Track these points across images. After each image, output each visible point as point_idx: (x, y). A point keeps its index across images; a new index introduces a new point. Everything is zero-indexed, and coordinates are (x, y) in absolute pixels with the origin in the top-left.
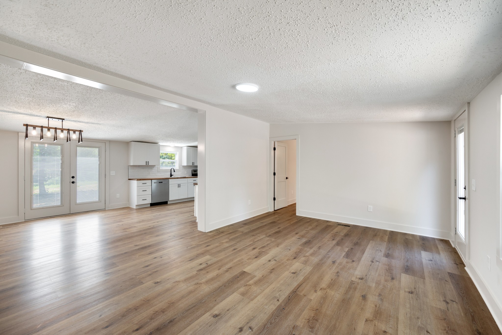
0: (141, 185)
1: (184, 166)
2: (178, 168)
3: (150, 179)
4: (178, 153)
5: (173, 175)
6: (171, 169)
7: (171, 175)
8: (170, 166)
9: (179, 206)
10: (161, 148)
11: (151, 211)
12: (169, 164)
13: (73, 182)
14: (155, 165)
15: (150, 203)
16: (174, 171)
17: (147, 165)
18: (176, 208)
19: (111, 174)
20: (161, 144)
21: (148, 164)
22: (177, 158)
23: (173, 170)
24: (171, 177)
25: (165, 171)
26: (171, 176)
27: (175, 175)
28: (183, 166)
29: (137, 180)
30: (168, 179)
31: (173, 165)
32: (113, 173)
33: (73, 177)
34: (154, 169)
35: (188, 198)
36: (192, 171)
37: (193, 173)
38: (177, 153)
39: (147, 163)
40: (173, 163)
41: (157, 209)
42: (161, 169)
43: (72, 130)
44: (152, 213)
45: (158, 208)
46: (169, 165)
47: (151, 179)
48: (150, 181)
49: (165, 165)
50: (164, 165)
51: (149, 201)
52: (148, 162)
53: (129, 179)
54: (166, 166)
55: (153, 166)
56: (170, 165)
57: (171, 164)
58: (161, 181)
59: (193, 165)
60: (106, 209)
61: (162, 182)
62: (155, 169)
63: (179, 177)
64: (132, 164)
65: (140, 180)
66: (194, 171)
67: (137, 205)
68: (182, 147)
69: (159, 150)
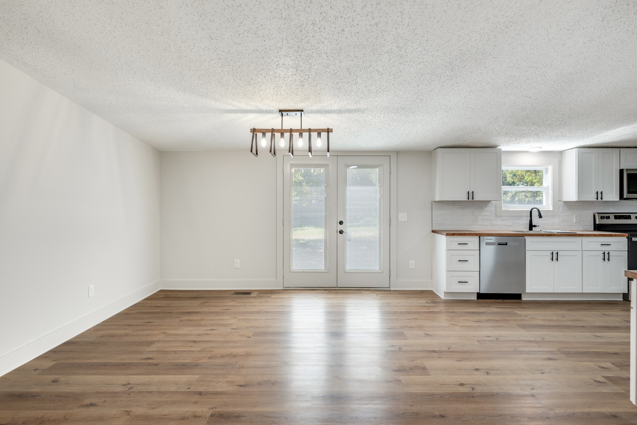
0: (455, 246)
1: (569, 204)
2: (551, 208)
3: (476, 235)
4: (550, 168)
5: (535, 226)
6: (532, 209)
7: (531, 226)
8: (529, 202)
9: (555, 318)
10: (504, 158)
11: (476, 318)
12: (527, 197)
13: (341, 232)
14: (490, 201)
15: (477, 293)
16: (540, 216)
17: (471, 199)
18: (547, 323)
19: (400, 220)
20: (504, 148)
21: (473, 198)
22: (548, 181)
23: (535, 214)
24: (531, 232)
25: (517, 215)
26: (531, 229)
27: (542, 225)
28: (565, 202)
29: (447, 235)
30: (523, 235)
31: (535, 199)
32: (403, 217)
33: (341, 223)
34: (486, 209)
35: (582, 293)
36: (594, 216)
37: (597, 222)
38: (547, 170)
39: (470, 195)
40: (536, 194)
41: (492, 313)
42: (503, 209)
43: (315, 130)
44: (477, 324)
45: (495, 310)
46: (527, 199)
47: (480, 235)
48: (476, 239)
49: (519, 200)
50: (517, 199)
51: (473, 287)
52: (473, 193)
53: (433, 231)
54: (521, 202)
55: (486, 203)
56: (529, 200)
57: (530, 197)
58: (504, 240)
59: (599, 199)
60: (392, 289)
61: (506, 244)
62: (490, 208)
63: (555, 231)
64: (437, 199)
65: (453, 234)
66: (602, 218)
67: (446, 293)
68: (561, 153)
69: (499, 163)
